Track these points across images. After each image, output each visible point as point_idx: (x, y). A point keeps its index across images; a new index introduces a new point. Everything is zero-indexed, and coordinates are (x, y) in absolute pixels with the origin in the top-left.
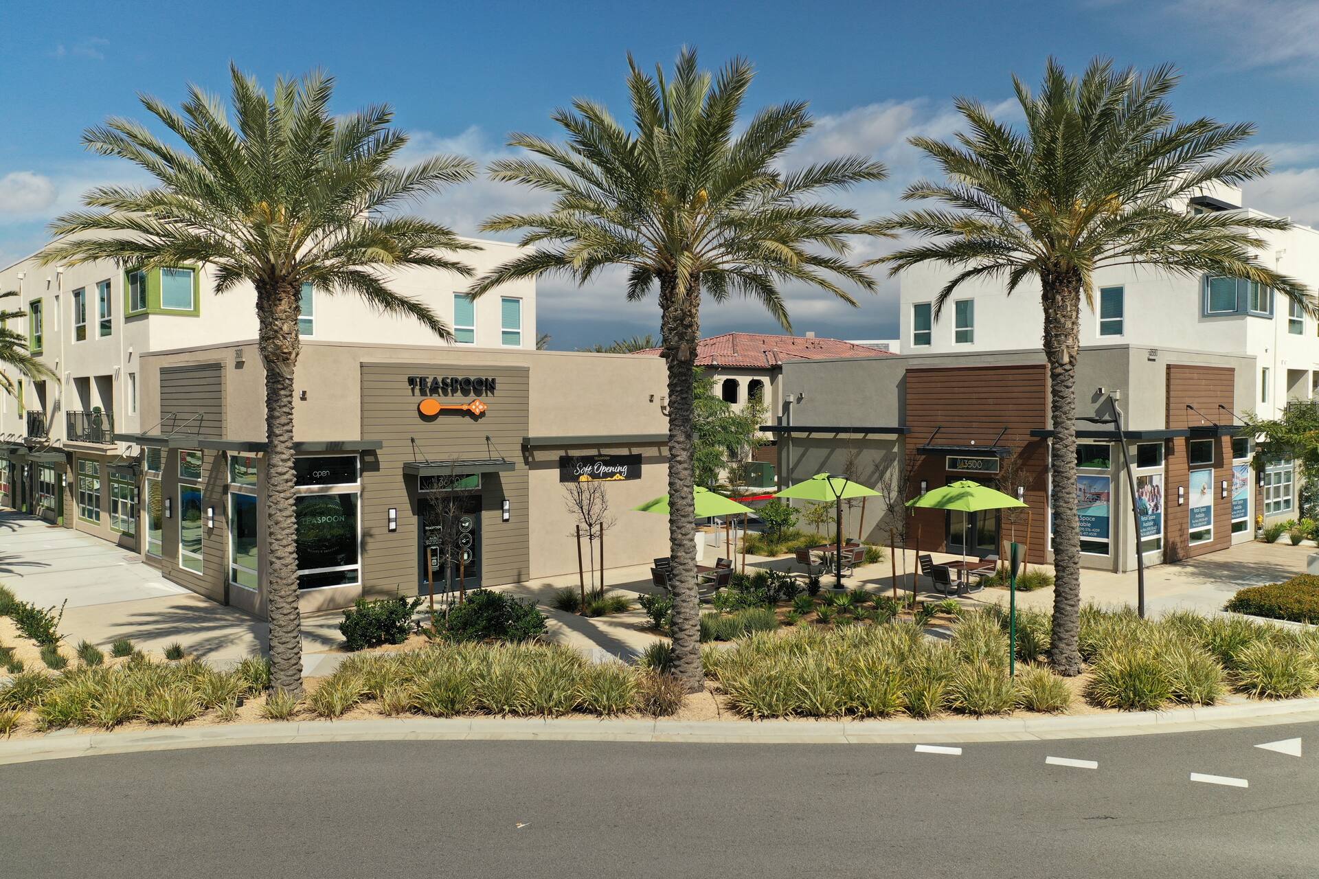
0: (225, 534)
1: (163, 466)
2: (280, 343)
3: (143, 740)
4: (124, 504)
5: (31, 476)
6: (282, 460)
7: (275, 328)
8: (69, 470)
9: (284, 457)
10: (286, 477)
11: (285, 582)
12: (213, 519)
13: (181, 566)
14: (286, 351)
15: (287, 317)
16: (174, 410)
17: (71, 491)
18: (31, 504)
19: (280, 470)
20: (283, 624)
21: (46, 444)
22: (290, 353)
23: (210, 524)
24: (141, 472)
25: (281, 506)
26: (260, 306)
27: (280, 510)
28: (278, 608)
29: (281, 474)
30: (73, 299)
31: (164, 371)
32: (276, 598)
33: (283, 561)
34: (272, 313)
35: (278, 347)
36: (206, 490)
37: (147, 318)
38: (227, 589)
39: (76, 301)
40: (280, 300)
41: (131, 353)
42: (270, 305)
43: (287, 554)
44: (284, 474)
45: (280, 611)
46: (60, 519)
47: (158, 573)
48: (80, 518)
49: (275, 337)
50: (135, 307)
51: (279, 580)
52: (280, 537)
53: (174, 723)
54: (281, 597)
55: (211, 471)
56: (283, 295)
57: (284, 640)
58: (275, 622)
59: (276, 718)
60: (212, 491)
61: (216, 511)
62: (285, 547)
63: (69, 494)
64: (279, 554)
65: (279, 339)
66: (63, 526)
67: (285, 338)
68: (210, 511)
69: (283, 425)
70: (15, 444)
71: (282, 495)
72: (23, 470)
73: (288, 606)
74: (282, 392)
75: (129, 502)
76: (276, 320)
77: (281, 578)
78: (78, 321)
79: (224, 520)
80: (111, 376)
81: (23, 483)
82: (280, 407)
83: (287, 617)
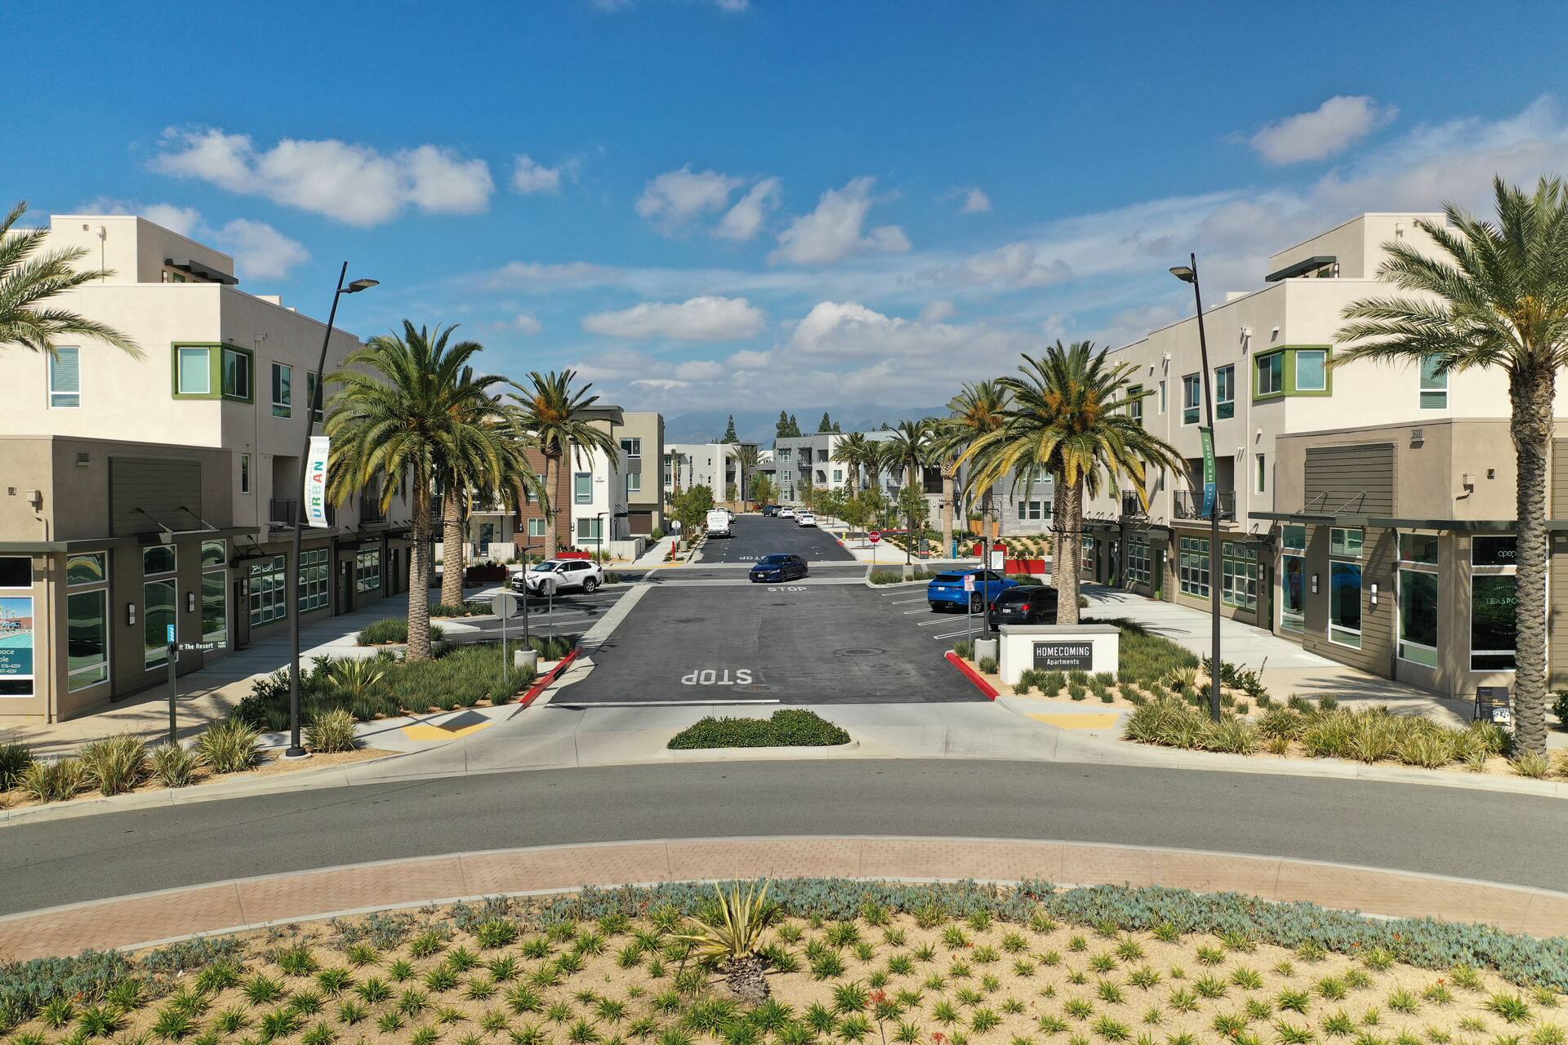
0: (1393, 610)
1: (1307, 544)
2: (1536, 426)
3: (1404, 776)
4: (1240, 581)
5: (1120, 552)
6: (1534, 536)
7: (1532, 412)
8: (1170, 547)
9: (1536, 533)
10: (1537, 552)
11: (1534, 650)
12: (1377, 595)
13: (1330, 640)
14: (1542, 433)
15: (1544, 401)
16: (1326, 489)
17: (1172, 567)
18: (1121, 579)
19: (1532, 545)
20: (1532, 690)
21: (1146, 522)
22: (1545, 435)
23: (1374, 600)
24: (1277, 549)
25: (1531, 579)
26: (1513, 392)
27: (1532, 583)
28: (1526, 675)
29: (1533, 549)
30: (1183, 384)
31: (1309, 452)
32: (1524, 665)
33: (1532, 631)
34: (1529, 399)
35: (1536, 430)
36: (1367, 567)
37: (1283, 400)
38: (1394, 664)
39: (1186, 386)
40: (1538, 386)
41: (1259, 435)
42: (1527, 391)
43: (1537, 625)
44: (1536, 549)
45: (1529, 677)
46: (1157, 593)
47: (1299, 648)
48: (1180, 593)
49: (1532, 421)
50: (1264, 389)
51: (1528, 649)
52: (1530, 608)
53: (1428, 766)
54: (1530, 665)
55: (1376, 549)
56: (1541, 381)
57: (1531, 705)
58: (1522, 687)
59: (1529, 775)
60: (1376, 568)
61: (1381, 587)
62: (1535, 617)
63: (1170, 569)
64: (1529, 624)
65: (1535, 422)
66: (1161, 599)
67: (1541, 421)
68: (1374, 588)
69: (1537, 503)
70: (1107, 522)
71: (1534, 569)
72: (1112, 545)
73: (1536, 674)
74: (1537, 472)
75: (1247, 578)
76: (1533, 404)
77: (1531, 647)
78: (1188, 404)
79: (1393, 597)
80: (1232, 458)
81: (1111, 559)
82: (1534, 486)
83: (1535, 685)
